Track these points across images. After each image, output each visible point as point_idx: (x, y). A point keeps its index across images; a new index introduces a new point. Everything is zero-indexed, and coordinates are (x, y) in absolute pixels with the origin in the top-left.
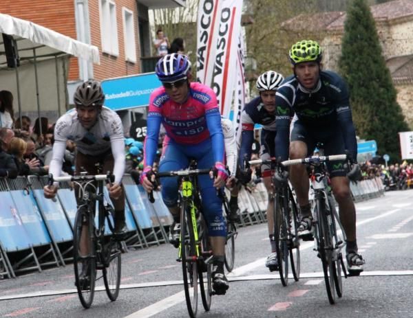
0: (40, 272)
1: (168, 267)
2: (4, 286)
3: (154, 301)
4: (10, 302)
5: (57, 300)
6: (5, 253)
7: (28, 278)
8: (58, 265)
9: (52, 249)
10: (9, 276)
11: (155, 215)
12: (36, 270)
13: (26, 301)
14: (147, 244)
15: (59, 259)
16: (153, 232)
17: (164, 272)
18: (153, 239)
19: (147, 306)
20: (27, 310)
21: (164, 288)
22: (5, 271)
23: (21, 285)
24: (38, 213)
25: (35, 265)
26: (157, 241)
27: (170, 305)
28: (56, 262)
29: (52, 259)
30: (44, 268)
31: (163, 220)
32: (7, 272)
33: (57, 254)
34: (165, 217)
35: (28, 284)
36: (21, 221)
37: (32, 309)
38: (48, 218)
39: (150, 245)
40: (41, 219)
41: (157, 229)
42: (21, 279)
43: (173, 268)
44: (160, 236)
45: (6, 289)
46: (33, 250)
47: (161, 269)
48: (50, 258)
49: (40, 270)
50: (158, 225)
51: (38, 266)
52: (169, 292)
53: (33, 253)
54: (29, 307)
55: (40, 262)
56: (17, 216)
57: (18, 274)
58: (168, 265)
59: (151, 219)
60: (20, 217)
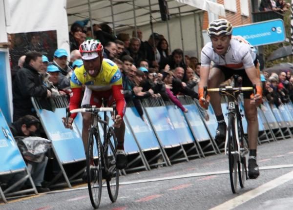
0: (187, 162)
1: (278, 156)
2: (164, 171)
3: (274, 178)
4: (171, 181)
5: (203, 179)
6: (163, 149)
7: (180, 165)
8: (200, 157)
9: (195, 146)
10: (167, 164)
11: (266, 122)
12: (185, 161)
13: (182, 180)
14: (260, 142)
15: (200, 153)
16: (265, 133)
17: (276, 159)
18: (265, 138)
19: (268, 181)
20: (184, 186)
21: (279, 170)
22: (164, 161)
23: (176, 170)
24: (185, 121)
25: (184, 156)
26: (268, 140)
27: (286, 181)
28: (198, 155)
29: (196, 153)
30: (190, 159)
31: (271, 125)
32: (165, 162)
33: (199, 150)
34: (273, 123)
35: (181, 170)
36: (173, 126)
37: (187, 186)
38: (192, 124)
39: (262, 143)
40: (187, 126)
41: (267, 131)
42: (175, 167)
43: (283, 157)
44: (270, 136)
45: (166, 173)
46: (182, 147)
47: (274, 158)
48: (194, 152)
49: (188, 160)
50: (268, 129)
51: (186, 158)
52: (283, 172)
53: (182, 149)
54: (185, 184)
55: (188, 154)
56: (171, 124)
57: (173, 163)
58: (278, 154)
59: (263, 124)
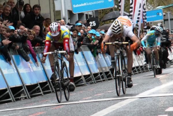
0: (42, 96)
1: (109, 92)
2: (26, 102)
3: (105, 108)
4: (30, 110)
5: (54, 108)
6: (25, 86)
7: (37, 98)
8: (52, 92)
9: (48, 84)
10: (27, 98)
11: (100, 67)
12: (41, 95)
13: (39, 109)
14: (95, 81)
15: (52, 89)
16: (99, 75)
17: (107, 94)
18: (99, 79)
19: (101, 110)
20: (40, 113)
21: (109, 102)
22: (25, 95)
23: (34, 102)
25: (40, 92)
26: (101, 80)
27: (114, 109)
28: (51, 90)
29: (49, 89)
30: (45, 93)
31: (104, 69)
32: (26, 96)
33: (51, 87)
34: (105, 67)
35: (38, 101)
36: (33, 69)
37: (42, 113)
38: (46, 68)
39: (97, 82)
40: (43, 69)
41: (101, 73)
42: (33, 99)
43: (112, 92)
44: (103, 77)
45: (27, 103)
46: (39, 84)
47: (106, 93)
48: (48, 88)
49: (43, 95)
50: (102, 72)
51: (42, 93)
52: (112, 103)
53: (39, 86)
54: (41, 111)
55: (43, 90)
56: (30, 67)
57: (32, 97)
58: (109, 91)
59: (98, 68)
60: (32, 68)
